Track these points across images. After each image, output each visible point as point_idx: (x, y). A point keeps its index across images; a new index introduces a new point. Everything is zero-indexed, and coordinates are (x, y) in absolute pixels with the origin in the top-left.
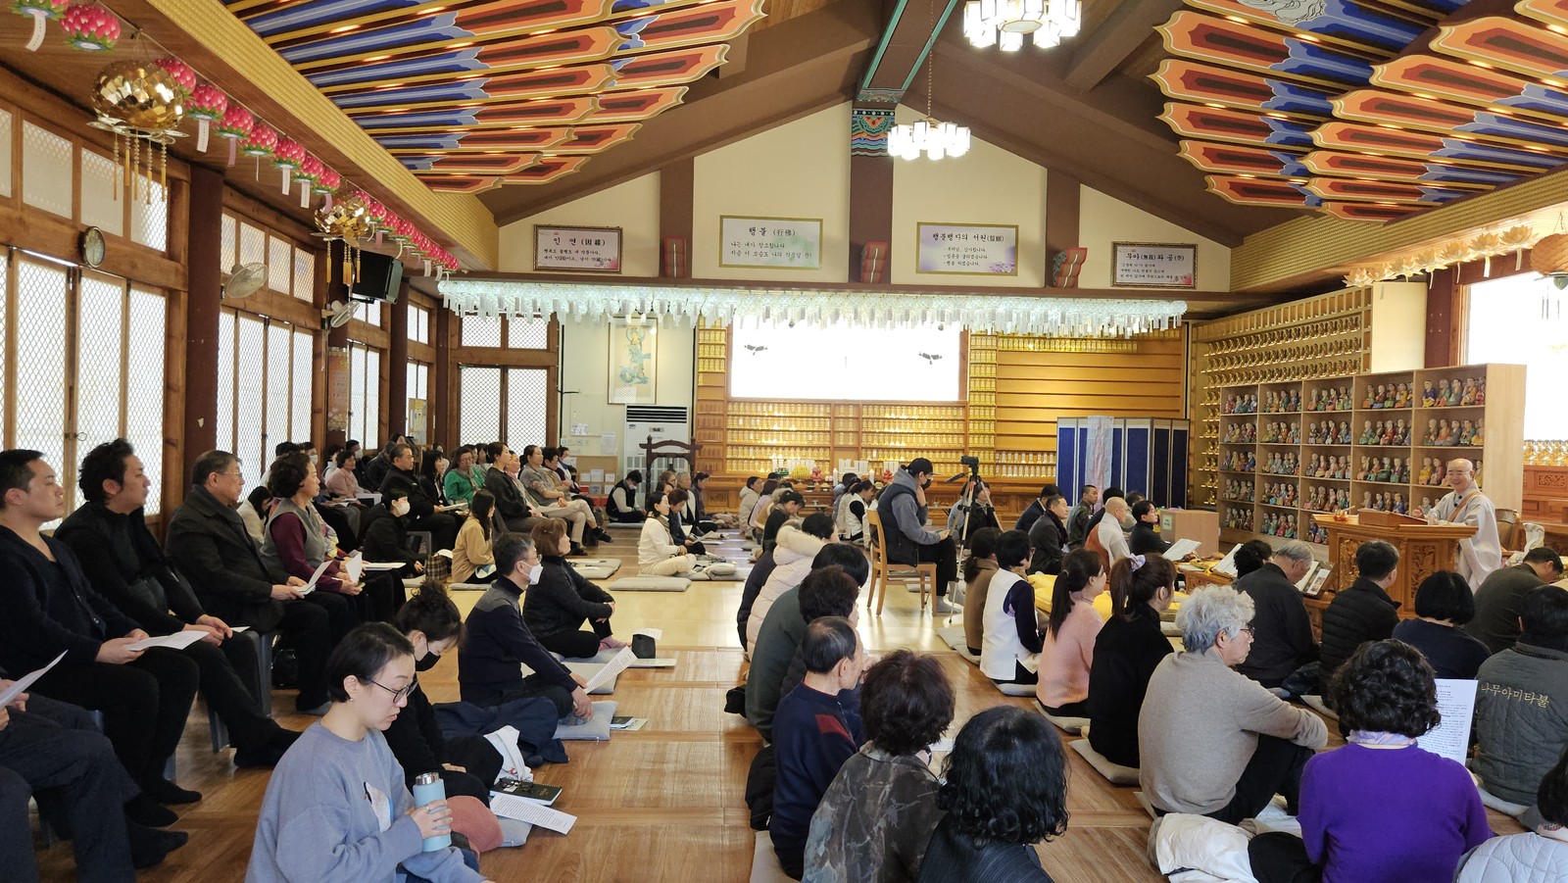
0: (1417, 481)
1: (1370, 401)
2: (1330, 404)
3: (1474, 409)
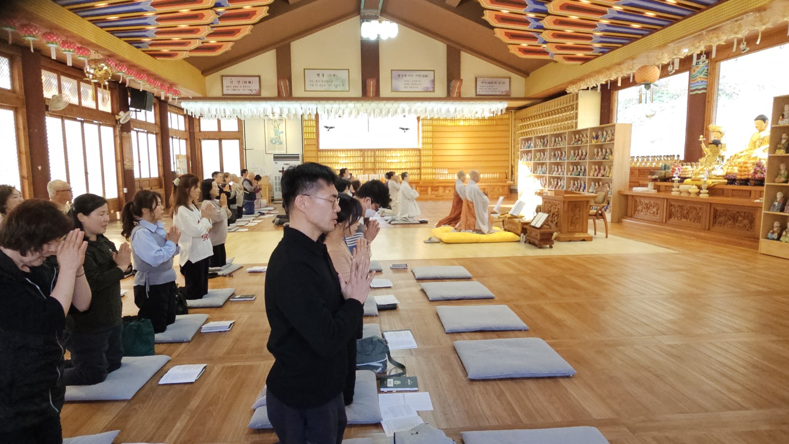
0: (589, 175)
1: (573, 142)
2: (559, 143)
3: (611, 143)
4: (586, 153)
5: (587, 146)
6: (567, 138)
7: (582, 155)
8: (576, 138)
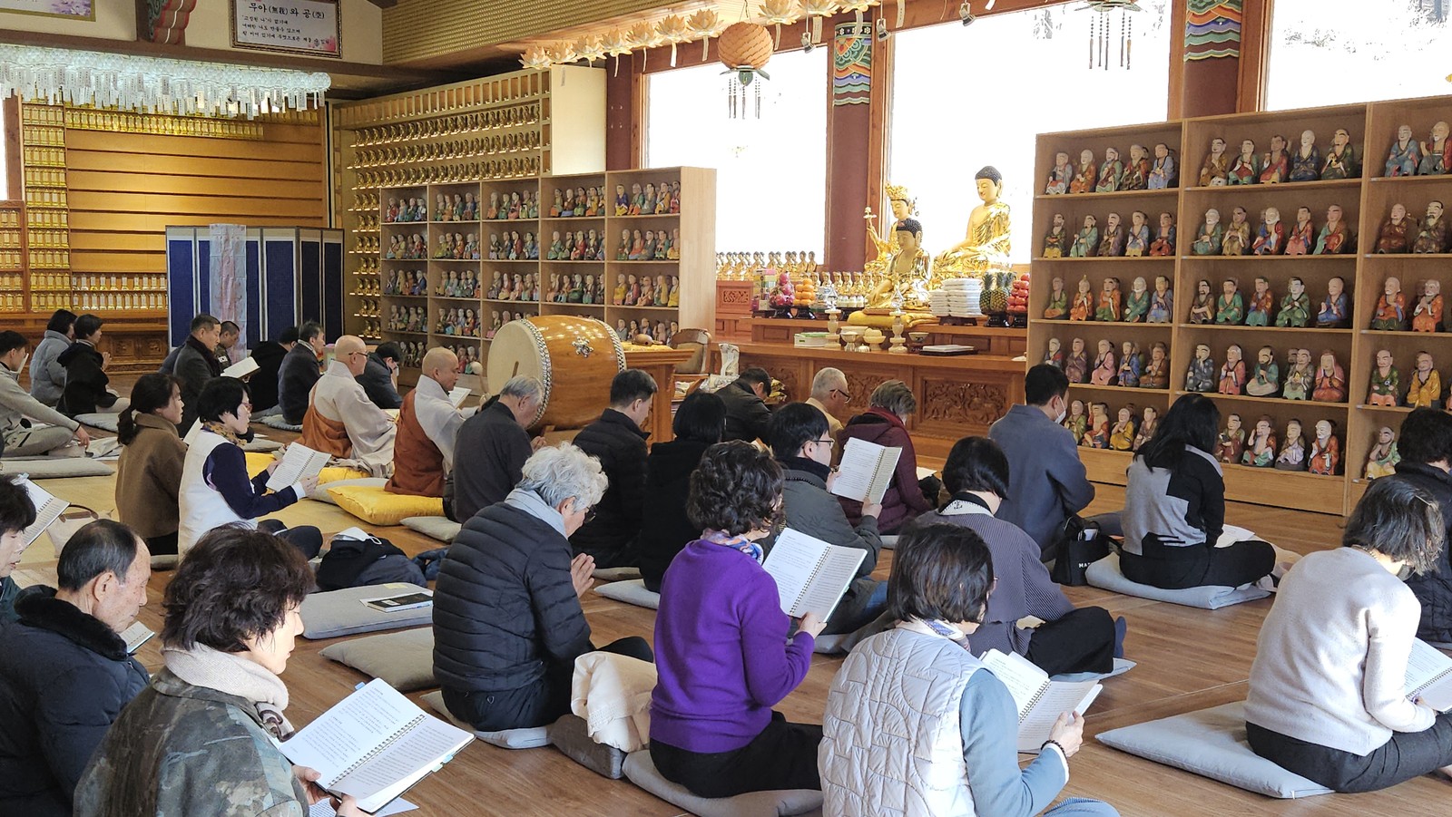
0: (610, 301)
1: (559, 209)
2: (513, 211)
3: (669, 217)
4: (599, 242)
5: (603, 220)
6: (539, 195)
7: (586, 246)
8: (564, 199)
